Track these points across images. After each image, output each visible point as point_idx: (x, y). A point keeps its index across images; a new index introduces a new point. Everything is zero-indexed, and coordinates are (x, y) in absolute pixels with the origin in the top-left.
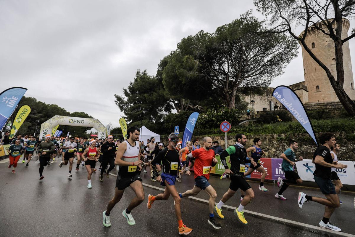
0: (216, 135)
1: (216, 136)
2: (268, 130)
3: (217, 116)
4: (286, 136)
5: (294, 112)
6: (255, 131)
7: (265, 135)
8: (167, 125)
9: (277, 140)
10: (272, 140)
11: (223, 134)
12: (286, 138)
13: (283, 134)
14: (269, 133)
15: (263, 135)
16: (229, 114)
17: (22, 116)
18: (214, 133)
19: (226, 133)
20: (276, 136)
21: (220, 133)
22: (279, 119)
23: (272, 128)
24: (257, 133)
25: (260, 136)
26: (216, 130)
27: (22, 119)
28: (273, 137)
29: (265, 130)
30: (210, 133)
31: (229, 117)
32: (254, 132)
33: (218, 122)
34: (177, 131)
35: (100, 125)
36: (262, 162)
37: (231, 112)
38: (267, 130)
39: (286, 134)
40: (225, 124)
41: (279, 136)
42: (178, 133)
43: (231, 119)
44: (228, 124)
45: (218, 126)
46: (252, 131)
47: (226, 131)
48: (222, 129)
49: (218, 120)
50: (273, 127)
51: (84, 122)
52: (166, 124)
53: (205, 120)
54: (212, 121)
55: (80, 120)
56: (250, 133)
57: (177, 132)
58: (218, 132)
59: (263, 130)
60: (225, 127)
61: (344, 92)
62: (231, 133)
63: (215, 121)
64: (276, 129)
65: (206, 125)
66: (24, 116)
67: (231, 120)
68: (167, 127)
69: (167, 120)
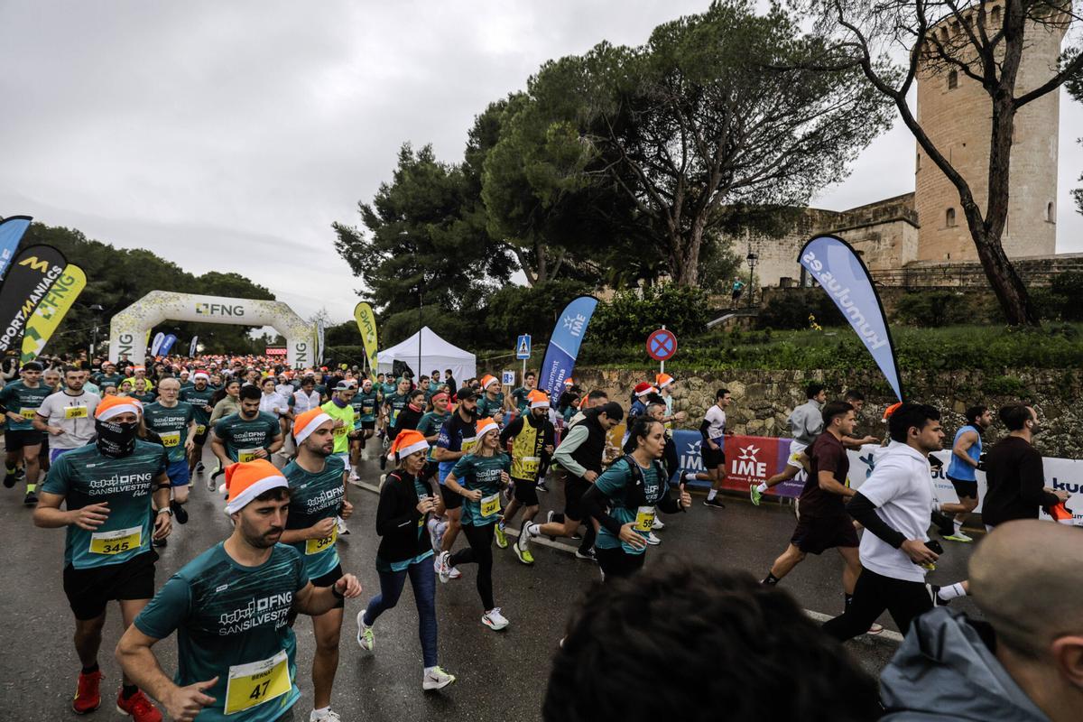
0: (636, 365)
1: (636, 370)
2: (781, 357)
3: (642, 311)
4: (826, 375)
5: (853, 313)
6: (743, 359)
7: (770, 373)
8: (494, 322)
9: (801, 385)
10: (787, 385)
11: (654, 366)
12: (827, 381)
13: (818, 371)
14: (781, 367)
15: (764, 370)
16: (677, 303)
17: (54, 298)
18: (630, 361)
19: (662, 363)
20: (799, 375)
21: (646, 362)
22: (815, 324)
23: (791, 352)
24: (749, 365)
25: (756, 373)
26: (635, 351)
27: (56, 306)
28: (791, 378)
29: (772, 357)
30: (619, 360)
31: (677, 311)
32: (741, 360)
33: (645, 325)
34: (526, 348)
35: (291, 319)
36: (754, 448)
37: (682, 297)
38: (776, 358)
39: (828, 371)
40: (661, 338)
41: (808, 375)
42: (528, 354)
43: (682, 317)
44: (670, 337)
45: (642, 339)
46: (734, 356)
47: (663, 358)
48: (653, 350)
49: (643, 321)
50: (795, 349)
51: (243, 312)
52: (493, 319)
53: (605, 320)
54: (627, 322)
55: (231, 307)
56: (730, 363)
57: (524, 351)
58: (640, 356)
59: (765, 357)
60: (662, 345)
61: (1003, 252)
62: (676, 363)
63: (634, 324)
64: (802, 356)
65: (610, 335)
66: (62, 296)
67: (683, 321)
68: (497, 327)
69: (496, 307)
